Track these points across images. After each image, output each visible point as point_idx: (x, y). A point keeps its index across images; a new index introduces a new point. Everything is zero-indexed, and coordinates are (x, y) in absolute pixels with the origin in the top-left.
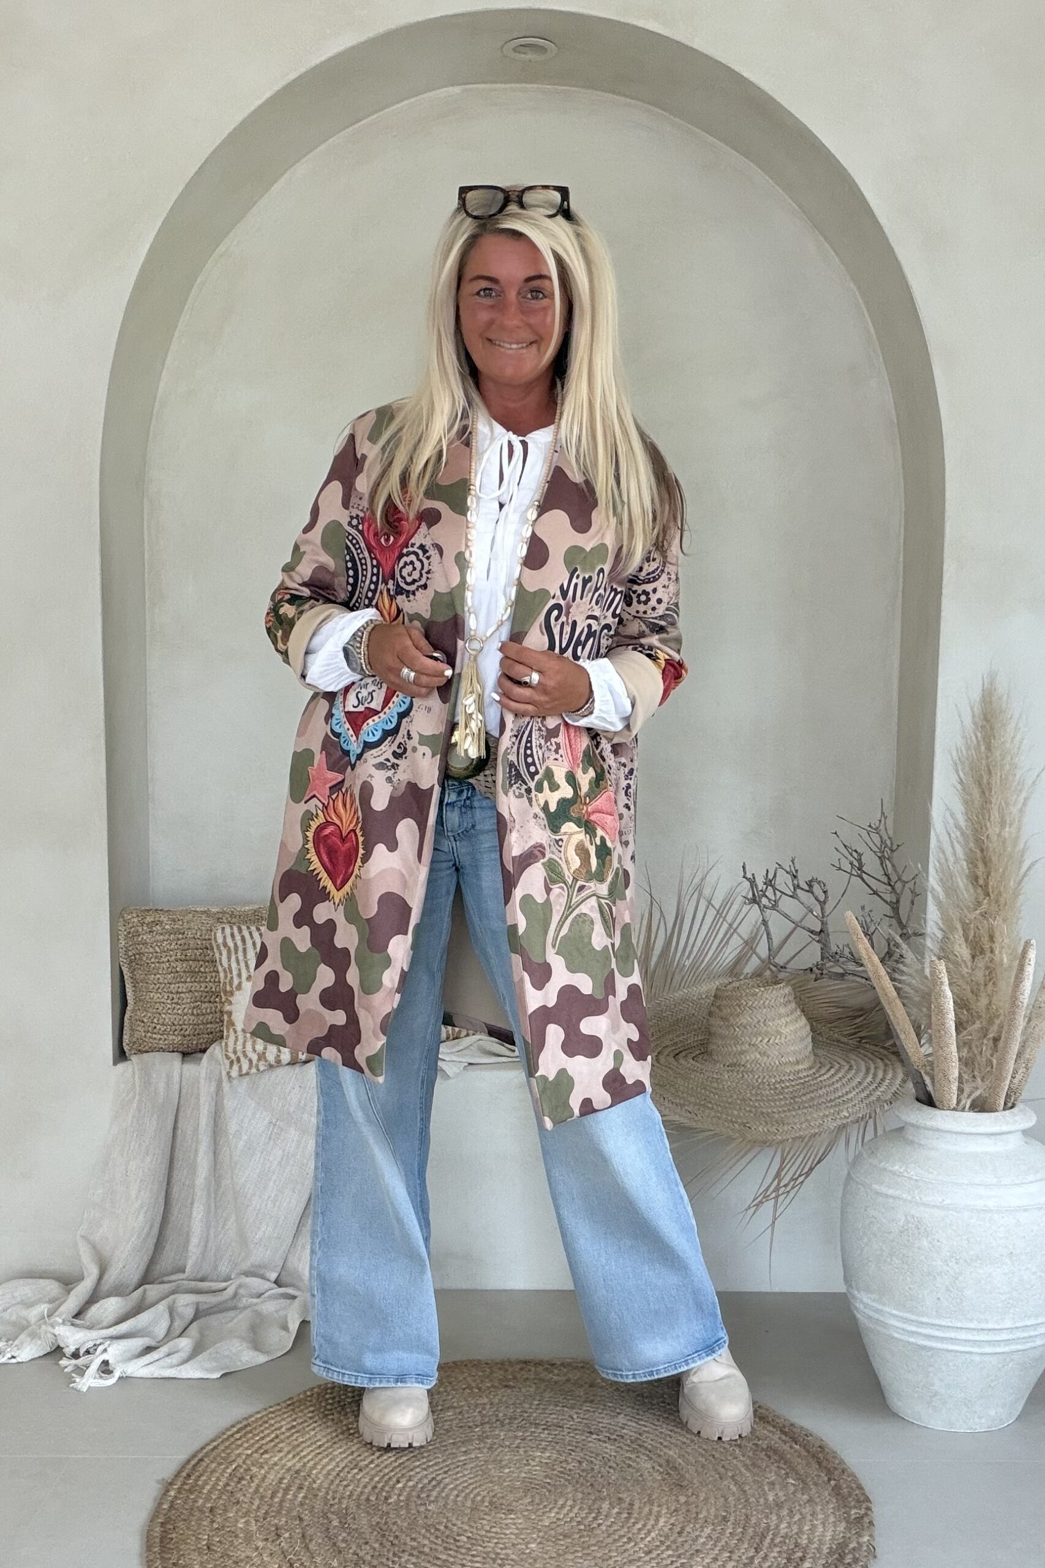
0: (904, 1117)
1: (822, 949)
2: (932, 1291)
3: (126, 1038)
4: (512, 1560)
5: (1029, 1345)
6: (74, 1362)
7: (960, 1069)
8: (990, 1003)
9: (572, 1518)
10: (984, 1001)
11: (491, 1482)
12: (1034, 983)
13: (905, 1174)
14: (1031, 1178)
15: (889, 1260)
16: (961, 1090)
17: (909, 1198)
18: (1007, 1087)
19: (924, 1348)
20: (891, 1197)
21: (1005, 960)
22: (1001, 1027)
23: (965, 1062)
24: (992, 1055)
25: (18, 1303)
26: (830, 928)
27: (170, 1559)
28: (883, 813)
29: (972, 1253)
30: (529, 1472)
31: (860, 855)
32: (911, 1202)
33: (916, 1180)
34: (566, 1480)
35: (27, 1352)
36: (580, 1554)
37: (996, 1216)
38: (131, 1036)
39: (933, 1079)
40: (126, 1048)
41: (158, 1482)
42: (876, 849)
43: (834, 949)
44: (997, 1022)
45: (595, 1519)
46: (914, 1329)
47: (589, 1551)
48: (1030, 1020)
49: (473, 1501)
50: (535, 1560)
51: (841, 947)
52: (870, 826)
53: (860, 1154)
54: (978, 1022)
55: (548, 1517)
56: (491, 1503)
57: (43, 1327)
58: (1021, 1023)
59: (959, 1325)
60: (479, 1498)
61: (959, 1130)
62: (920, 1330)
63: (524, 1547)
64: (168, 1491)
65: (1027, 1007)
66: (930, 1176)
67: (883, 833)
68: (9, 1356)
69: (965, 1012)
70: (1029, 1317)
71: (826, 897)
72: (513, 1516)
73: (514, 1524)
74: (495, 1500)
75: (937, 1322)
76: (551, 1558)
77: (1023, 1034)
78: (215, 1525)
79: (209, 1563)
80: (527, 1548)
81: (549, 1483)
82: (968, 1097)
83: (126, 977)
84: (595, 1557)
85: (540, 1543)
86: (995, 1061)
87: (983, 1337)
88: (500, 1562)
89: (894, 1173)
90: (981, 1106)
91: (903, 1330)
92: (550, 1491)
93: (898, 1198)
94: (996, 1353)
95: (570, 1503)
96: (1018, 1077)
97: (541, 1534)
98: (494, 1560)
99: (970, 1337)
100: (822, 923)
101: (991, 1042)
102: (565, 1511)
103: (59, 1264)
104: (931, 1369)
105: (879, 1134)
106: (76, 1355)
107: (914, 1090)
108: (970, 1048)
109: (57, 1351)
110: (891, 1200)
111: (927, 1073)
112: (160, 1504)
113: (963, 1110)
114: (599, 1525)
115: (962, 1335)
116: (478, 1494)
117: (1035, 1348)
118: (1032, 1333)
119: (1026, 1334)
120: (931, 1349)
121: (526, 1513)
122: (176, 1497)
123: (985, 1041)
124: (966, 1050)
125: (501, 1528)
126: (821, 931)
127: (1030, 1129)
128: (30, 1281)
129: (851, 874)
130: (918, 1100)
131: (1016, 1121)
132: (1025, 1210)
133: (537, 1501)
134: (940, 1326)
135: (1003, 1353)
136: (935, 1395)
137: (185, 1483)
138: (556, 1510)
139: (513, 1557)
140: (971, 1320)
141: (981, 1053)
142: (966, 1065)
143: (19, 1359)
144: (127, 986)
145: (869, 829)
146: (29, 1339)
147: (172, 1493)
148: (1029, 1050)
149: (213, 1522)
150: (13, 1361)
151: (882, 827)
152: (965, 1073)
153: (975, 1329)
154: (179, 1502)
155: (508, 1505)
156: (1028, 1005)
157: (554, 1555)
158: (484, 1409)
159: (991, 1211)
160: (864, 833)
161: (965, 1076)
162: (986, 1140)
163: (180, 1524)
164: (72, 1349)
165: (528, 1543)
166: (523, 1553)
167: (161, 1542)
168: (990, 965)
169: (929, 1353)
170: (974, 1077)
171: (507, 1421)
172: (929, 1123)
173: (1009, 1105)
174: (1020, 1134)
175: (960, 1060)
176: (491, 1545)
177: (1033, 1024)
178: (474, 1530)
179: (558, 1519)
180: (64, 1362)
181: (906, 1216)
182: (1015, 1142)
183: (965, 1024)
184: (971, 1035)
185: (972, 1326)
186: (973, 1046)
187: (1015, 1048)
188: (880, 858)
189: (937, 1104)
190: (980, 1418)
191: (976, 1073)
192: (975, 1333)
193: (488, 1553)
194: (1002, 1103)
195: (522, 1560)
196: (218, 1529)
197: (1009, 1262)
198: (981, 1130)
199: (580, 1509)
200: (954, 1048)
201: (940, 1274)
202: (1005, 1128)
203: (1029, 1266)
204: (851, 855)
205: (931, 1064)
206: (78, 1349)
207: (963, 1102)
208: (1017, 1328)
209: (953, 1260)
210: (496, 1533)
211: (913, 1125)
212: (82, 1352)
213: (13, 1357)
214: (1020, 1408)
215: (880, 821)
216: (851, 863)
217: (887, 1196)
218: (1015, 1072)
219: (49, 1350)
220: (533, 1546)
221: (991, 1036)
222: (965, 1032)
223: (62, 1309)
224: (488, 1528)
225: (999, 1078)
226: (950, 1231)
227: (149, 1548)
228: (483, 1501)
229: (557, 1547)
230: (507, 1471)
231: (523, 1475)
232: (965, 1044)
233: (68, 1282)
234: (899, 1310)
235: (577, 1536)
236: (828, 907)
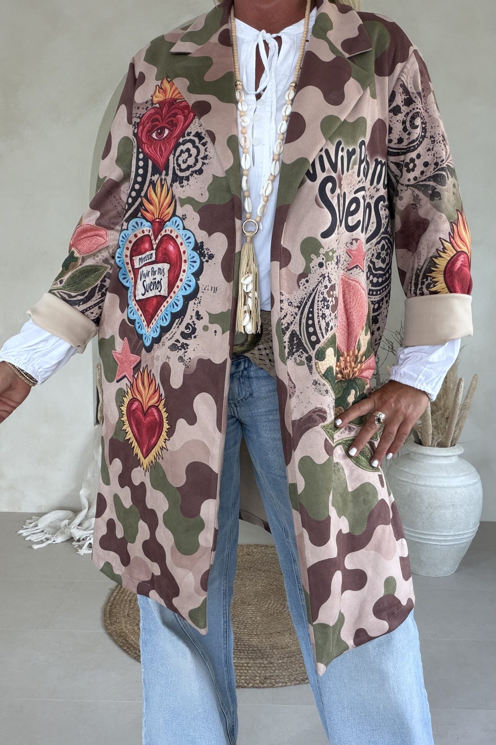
0: (410, 449)
1: (377, 381)
2: (421, 520)
3: (99, 415)
4: (250, 624)
5: (460, 542)
6: (78, 543)
7: (433, 430)
8: (445, 404)
9: (274, 608)
10: (442, 403)
11: (241, 593)
12: (463, 395)
13: (410, 472)
14: (461, 474)
15: (403, 507)
16: (433, 438)
17: (412, 482)
18: (452, 438)
19: (418, 542)
20: (405, 482)
21: (451, 386)
22: (449, 413)
23: (435, 427)
24: (446, 424)
25: (57, 520)
26: (380, 373)
27: (113, 620)
28: (402, 326)
29: (437, 504)
30: (257, 589)
31: (392, 343)
32: (412, 483)
33: (415, 475)
34: (271, 592)
35: (60, 539)
36: (277, 622)
37: (447, 490)
38: (101, 414)
39: (421, 433)
40: (99, 419)
41: (109, 589)
42: (398, 341)
43: (382, 381)
44: (448, 411)
45: (283, 608)
46: (413, 535)
47: (280, 621)
48: (461, 410)
49: (234, 600)
50: (259, 624)
51: (385, 381)
52: (396, 332)
53: (392, 463)
54: (440, 411)
55: (265, 607)
56: (241, 601)
57: (66, 529)
58: (458, 412)
59: (432, 533)
60: (236, 599)
61: (432, 454)
62: (417, 536)
63: (255, 619)
64: (113, 593)
65: (460, 405)
66: (421, 473)
67: (402, 334)
68: (53, 540)
69: (435, 407)
70: (460, 531)
71: (379, 360)
72: (250, 607)
73: (251, 610)
74: (243, 600)
75: (423, 532)
76: (265, 623)
77: (458, 416)
78: (131, 607)
79: (128, 621)
80: (256, 619)
81: (264, 594)
82: (436, 441)
83: (99, 391)
84: (283, 624)
85: (261, 617)
86: (447, 427)
87: (442, 538)
88: (245, 624)
89: (406, 472)
90: (442, 445)
91: (409, 535)
92: (265, 597)
93: (407, 482)
94: (447, 545)
95: (273, 602)
96: (457, 433)
97: (262, 614)
98: (242, 624)
99: (436, 538)
100: (377, 370)
101: (445, 419)
102: (271, 605)
103: (72, 505)
104: (420, 551)
105: (399, 456)
106: (79, 541)
107: (414, 439)
108: (437, 421)
109: (71, 539)
110: (404, 483)
111: (419, 432)
112: (110, 598)
113: (434, 446)
114: (285, 611)
115: (433, 538)
116: (236, 597)
117: (463, 543)
118: (462, 537)
119: (459, 538)
120: (420, 543)
121: (255, 605)
122: (116, 595)
123: (443, 419)
124: (435, 422)
125: (246, 611)
126: (376, 374)
127: (461, 454)
128: (60, 511)
129: (388, 351)
130: (416, 442)
131: (455, 451)
132: (459, 487)
133: (260, 600)
134: (424, 534)
135: (449, 545)
136: (422, 562)
137: (119, 590)
138: (267, 605)
139: (250, 622)
140: (437, 532)
141: (441, 423)
142: (435, 428)
143: (57, 542)
144: (99, 394)
145: (396, 333)
146: (60, 534)
147: (115, 594)
148: (461, 423)
149: (130, 605)
150: (54, 542)
151: (401, 332)
152: (435, 431)
153: (438, 535)
154: (117, 597)
155: (249, 602)
156: (461, 404)
157: (266, 622)
158: (239, 563)
159: (445, 487)
160: (394, 335)
161: (435, 433)
162: (444, 459)
163: (118, 606)
164: (78, 538)
165: (256, 618)
166: (254, 621)
167: (110, 613)
168: (445, 388)
169: (420, 545)
170: (438, 433)
171: (248, 569)
172: (420, 452)
173: (453, 445)
174: (457, 456)
175: (433, 426)
176: (242, 618)
177: (462, 412)
178: (235, 612)
179: (269, 608)
180: (74, 543)
181: (410, 489)
182: (455, 460)
183: (435, 412)
184: (437, 416)
185: (437, 534)
186: (438, 420)
187: (455, 421)
188: (400, 344)
189: (423, 444)
190: (440, 571)
191: (439, 432)
192: (439, 537)
193: (240, 621)
194: (450, 443)
195: (253, 624)
196: (132, 608)
197: (452, 508)
198: (441, 454)
199: (277, 604)
200: (430, 421)
201: (424, 513)
202: (451, 454)
203: (461, 510)
204: (389, 343)
205: (421, 428)
206: (79, 538)
207: (434, 443)
208: (455, 535)
209: (430, 507)
210: (244, 613)
211: (413, 452)
212: (81, 539)
213: (54, 541)
214: (457, 567)
215: (401, 330)
216: (389, 347)
217: (403, 481)
218: (455, 431)
219: (68, 538)
220: (258, 618)
221: (445, 416)
222: (435, 415)
223: (74, 522)
224: (240, 611)
225: (449, 433)
226: (428, 495)
227: (105, 615)
228: (238, 600)
229: (268, 619)
230: (247, 588)
231: (254, 590)
232: (435, 420)
233: (76, 512)
234: (408, 527)
235: (276, 615)
236: (379, 364)
